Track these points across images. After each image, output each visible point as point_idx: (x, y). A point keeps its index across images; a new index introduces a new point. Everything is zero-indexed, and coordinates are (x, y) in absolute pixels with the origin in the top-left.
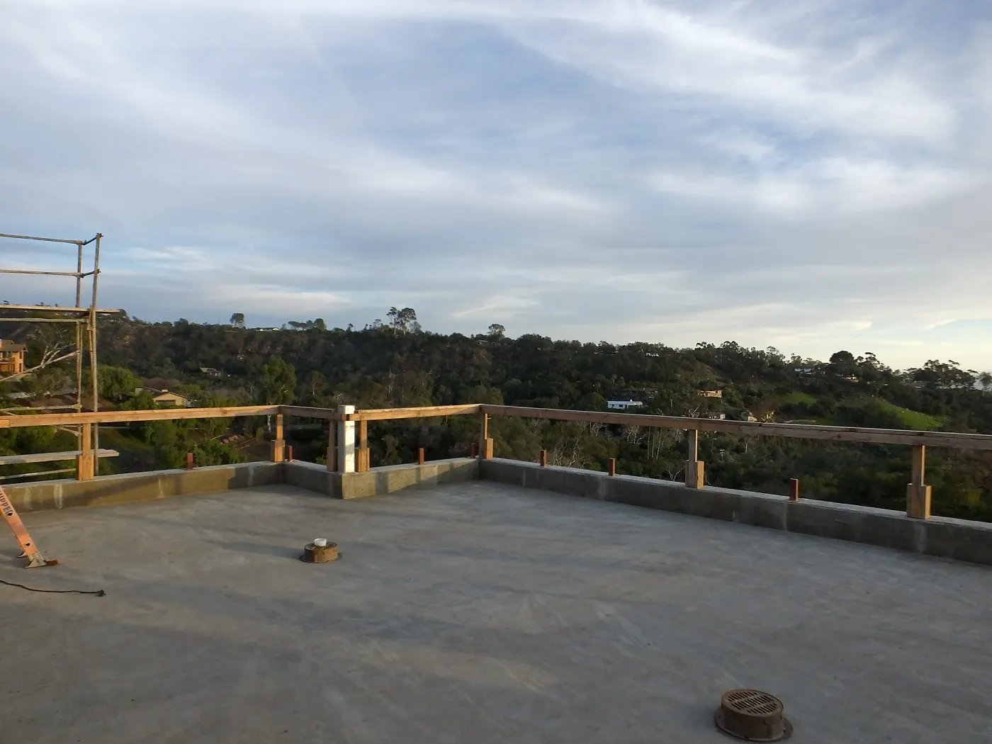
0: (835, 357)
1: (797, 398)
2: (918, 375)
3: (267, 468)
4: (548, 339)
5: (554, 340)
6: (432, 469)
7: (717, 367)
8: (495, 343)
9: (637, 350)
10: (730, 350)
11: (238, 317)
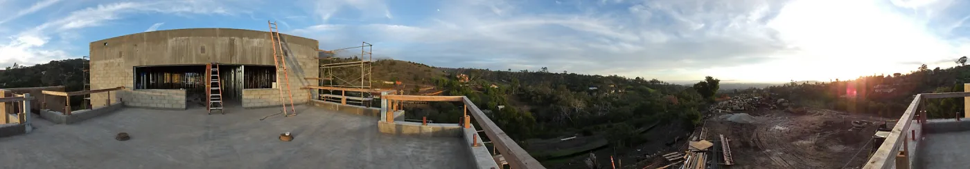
1: (629, 87)
2: (651, 82)
7: (613, 81)
8: (565, 75)
10: (615, 76)
11: (510, 70)
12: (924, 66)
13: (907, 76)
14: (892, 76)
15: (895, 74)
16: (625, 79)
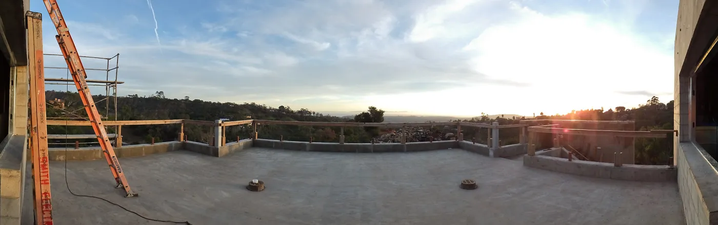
0: (280, 107)
1: (271, 118)
2: (299, 112)
3: (177, 144)
4: (202, 101)
5: (204, 101)
6: (242, 142)
7: (250, 110)
8: (186, 101)
9: (227, 104)
10: (253, 105)
12: (655, 99)
13: (634, 111)
14: (614, 110)
15: (618, 108)
16: (265, 108)
